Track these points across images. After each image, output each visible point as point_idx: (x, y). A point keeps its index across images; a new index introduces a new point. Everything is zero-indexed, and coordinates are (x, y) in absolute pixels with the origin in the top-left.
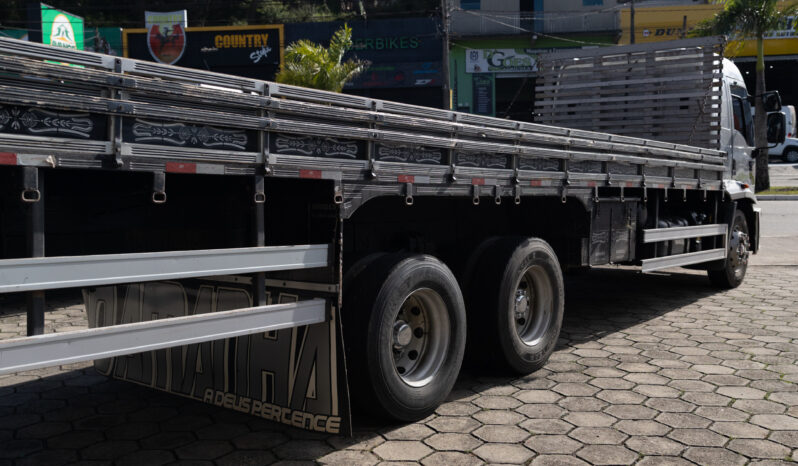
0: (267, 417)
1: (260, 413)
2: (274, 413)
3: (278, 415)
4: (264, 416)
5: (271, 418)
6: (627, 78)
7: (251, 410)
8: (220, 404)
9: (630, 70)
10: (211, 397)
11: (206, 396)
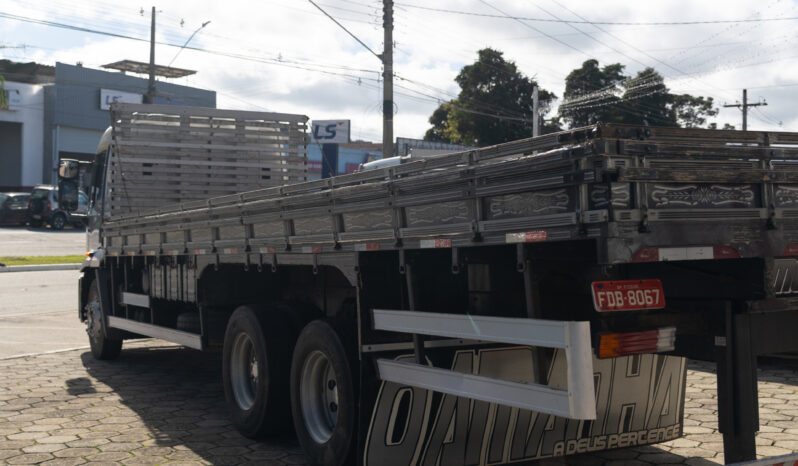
0: (625, 445)
1: (617, 444)
2: (630, 439)
3: (634, 440)
4: (620, 445)
5: (628, 444)
6: (209, 143)
7: (607, 445)
8: (572, 452)
9: (212, 134)
10: (562, 450)
11: (556, 450)
